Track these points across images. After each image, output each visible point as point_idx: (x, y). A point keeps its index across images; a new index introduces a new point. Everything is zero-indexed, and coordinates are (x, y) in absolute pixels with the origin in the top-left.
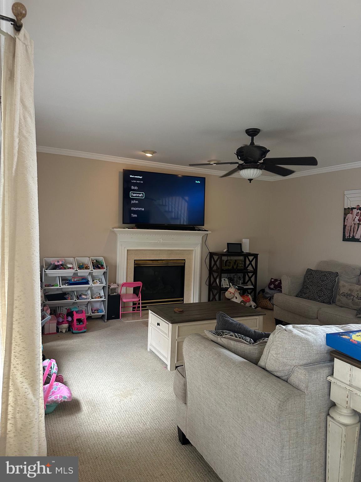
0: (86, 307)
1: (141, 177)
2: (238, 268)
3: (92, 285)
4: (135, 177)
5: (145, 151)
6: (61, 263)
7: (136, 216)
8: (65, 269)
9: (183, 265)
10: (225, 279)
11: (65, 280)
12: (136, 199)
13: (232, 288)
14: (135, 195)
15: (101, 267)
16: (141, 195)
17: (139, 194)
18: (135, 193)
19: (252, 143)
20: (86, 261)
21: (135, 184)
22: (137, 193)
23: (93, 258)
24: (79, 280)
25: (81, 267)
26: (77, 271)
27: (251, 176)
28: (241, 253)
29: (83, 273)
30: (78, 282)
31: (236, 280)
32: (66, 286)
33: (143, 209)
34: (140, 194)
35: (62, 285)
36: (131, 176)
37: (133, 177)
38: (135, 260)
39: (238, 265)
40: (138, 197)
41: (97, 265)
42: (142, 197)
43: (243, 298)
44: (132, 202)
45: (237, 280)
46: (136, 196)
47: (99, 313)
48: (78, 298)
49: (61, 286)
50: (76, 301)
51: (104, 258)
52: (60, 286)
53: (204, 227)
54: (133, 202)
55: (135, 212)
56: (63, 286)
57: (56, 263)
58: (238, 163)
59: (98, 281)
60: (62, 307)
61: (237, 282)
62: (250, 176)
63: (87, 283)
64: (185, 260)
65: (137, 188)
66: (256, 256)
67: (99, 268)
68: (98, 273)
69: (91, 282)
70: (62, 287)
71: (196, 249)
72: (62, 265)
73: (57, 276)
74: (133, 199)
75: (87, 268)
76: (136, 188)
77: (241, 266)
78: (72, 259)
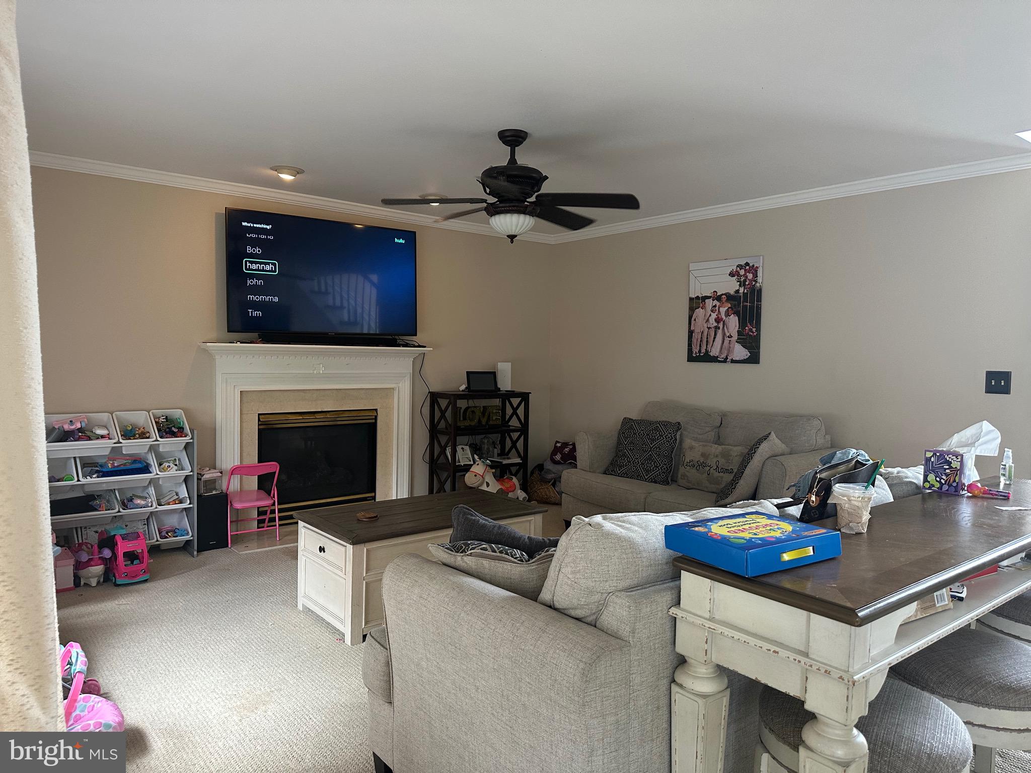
0: (145, 524)
1: (269, 227)
2: (491, 423)
3: (157, 474)
4: (255, 225)
5: (278, 169)
6: (79, 426)
7: (259, 313)
8: (89, 439)
9: (374, 421)
10: (463, 446)
11: (90, 466)
12: (258, 277)
13: (478, 464)
14: (255, 266)
15: (180, 432)
16: (268, 268)
17: (266, 264)
18: (256, 263)
19: (513, 160)
20: (142, 419)
21: (255, 243)
22: (261, 263)
23: (159, 412)
24: (125, 465)
25: (129, 433)
26: (121, 443)
27: (514, 228)
28: (495, 392)
29: (133, 447)
30: (122, 467)
31: (486, 449)
32: (93, 479)
33: (276, 299)
34: (268, 264)
35: (85, 476)
36: (244, 224)
37: (249, 225)
38: (259, 414)
39: (489, 416)
40: (263, 270)
41: (169, 428)
42: (272, 271)
43: (502, 484)
44: (249, 282)
45: (488, 449)
46: (258, 270)
47: (177, 537)
48: (125, 506)
49: (81, 479)
50: (119, 511)
51: (186, 411)
52: (78, 480)
53: (419, 338)
54: (252, 282)
55: (256, 306)
56: (86, 480)
57: (67, 427)
58: (485, 201)
59: (172, 465)
60: (85, 528)
61: (488, 454)
62: (512, 231)
63: (146, 469)
64: (376, 410)
65: (259, 251)
66: (525, 397)
67: (174, 435)
68: (172, 445)
69: (155, 468)
70: (83, 481)
71: (400, 385)
72: (80, 430)
73: (69, 458)
74: (252, 276)
75: (144, 435)
76: (257, 250)
77: (496, 418)
78: (105, 416)
